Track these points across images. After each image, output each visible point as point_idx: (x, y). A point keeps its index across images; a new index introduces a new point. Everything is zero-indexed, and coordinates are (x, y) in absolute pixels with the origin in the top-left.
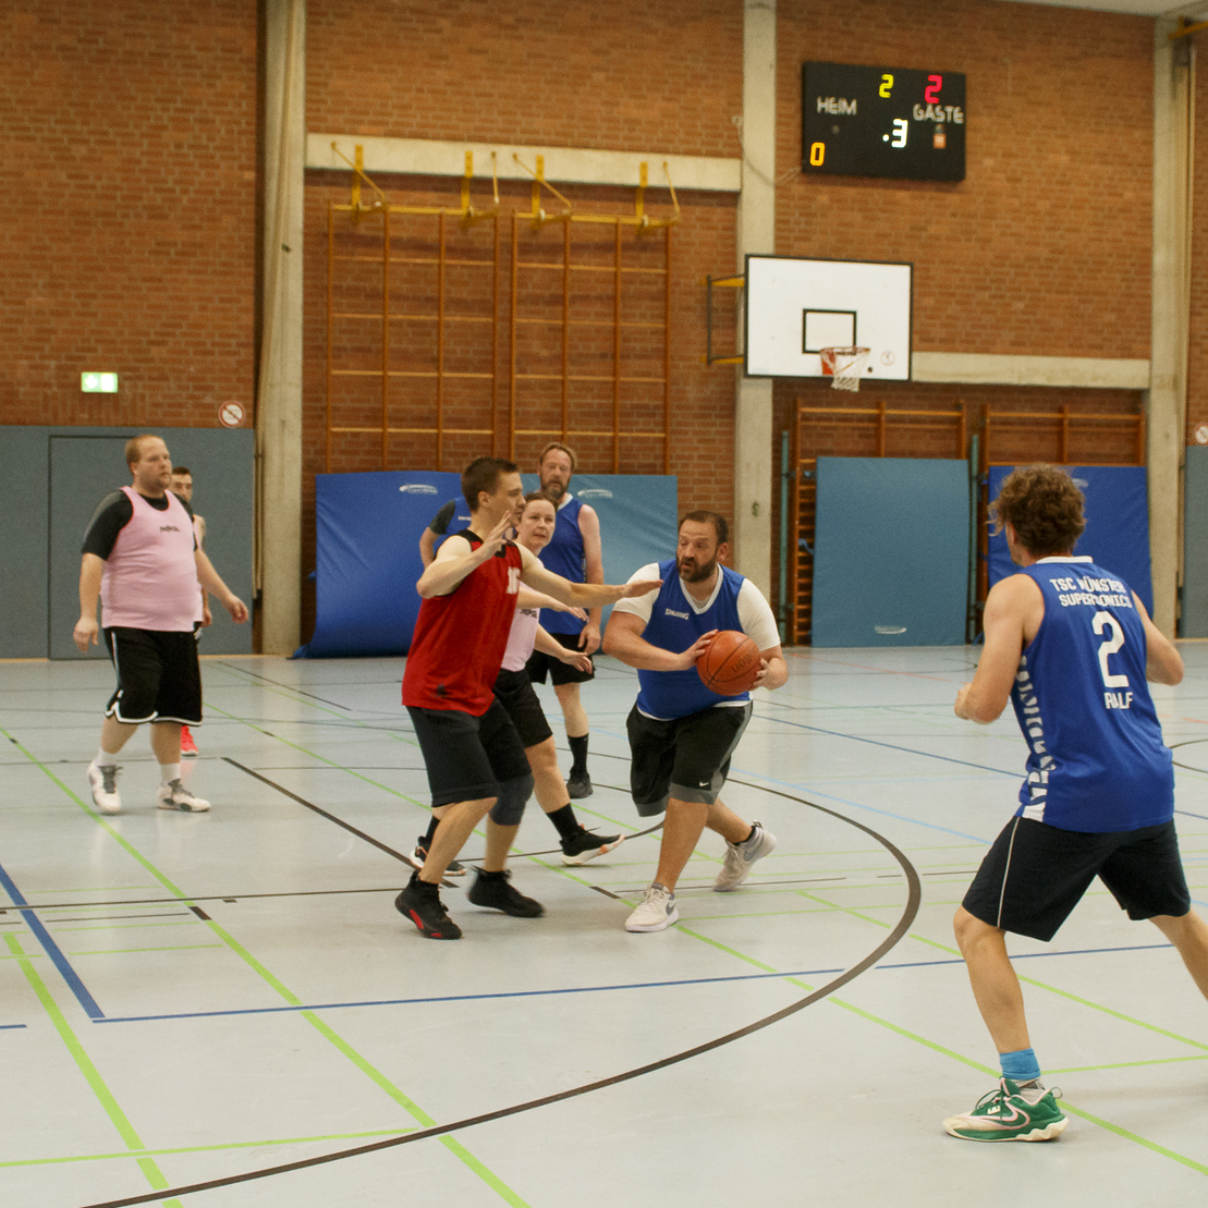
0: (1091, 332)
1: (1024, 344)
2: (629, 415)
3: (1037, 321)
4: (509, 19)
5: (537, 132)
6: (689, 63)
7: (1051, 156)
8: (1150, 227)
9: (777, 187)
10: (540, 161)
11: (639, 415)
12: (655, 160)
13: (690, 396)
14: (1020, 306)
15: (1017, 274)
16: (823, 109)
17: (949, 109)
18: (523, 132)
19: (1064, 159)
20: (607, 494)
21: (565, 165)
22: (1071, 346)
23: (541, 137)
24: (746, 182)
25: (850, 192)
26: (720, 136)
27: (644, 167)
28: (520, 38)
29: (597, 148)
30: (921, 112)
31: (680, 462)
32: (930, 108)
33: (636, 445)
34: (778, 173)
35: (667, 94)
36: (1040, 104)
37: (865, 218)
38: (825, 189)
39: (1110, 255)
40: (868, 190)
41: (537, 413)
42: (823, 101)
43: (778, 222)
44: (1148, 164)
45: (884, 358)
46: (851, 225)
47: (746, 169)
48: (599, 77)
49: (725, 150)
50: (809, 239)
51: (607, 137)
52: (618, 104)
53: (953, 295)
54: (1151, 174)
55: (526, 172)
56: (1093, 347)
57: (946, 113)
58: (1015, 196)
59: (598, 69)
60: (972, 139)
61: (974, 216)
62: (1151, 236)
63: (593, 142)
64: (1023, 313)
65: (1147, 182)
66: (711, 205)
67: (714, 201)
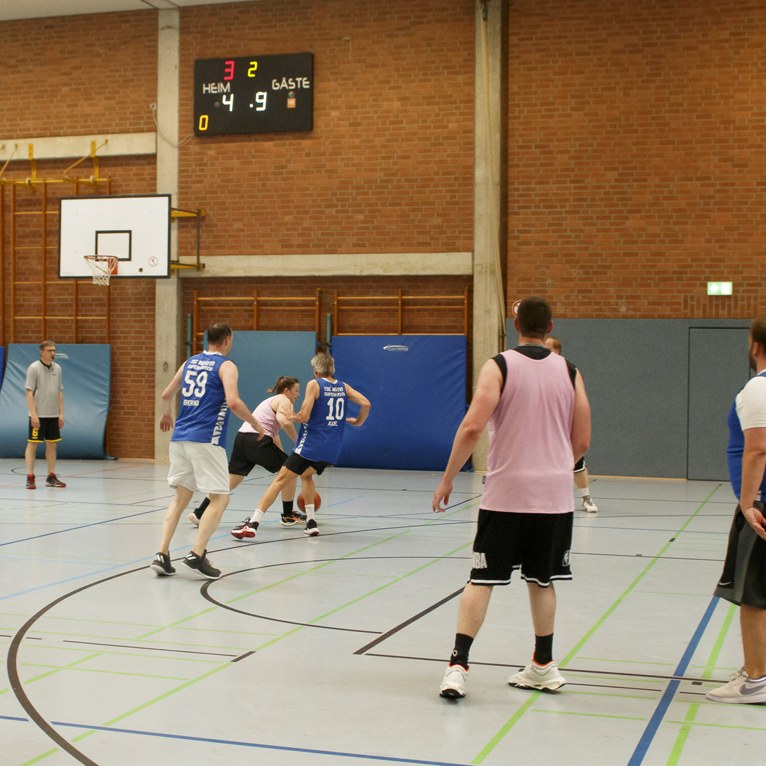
0: (420, 233)
1: (364, 245)
2: (90, 305)
3: (374, 228)
4: (12, 61)
5: (29, 129)
6: (122, 73)
7: (385, 104)
8: (473, 149)
9: (180, 148)
10: (31, 147)
11: (96, 305)
12: (100, 139)
13: (129, 292)
14: (361, 217)
15: (357, 194)
16: (207, 91)
17: (299, 79)
18: (21, 130)
19: (397, 105)
20: (65, 356)
21: (46, 148)
22: (402, 245)
23: (32, 132)
24: (159, 147)
25: (231, 147)
26: (142, 118)
27: (93, 144)
28: (19, 72)
29: (65, 135)
30: (277, 84)
31: (122, 335)
32: (284, 80)
33: (94, 325)
34: (180, 138)
35: (108, 95)
36: (377, 66)
37: (242, 163)
38: (213, 146)
39: (437, 173)
40: (245, 144)
41: (35, 306)
42: (207, 86)
43: (180, 171)
44: (470, 100)
45: (151, 261)
46: (232, 169)
47: (159, 139)
48: (66, 89)
49: (145, 127)
50: (201, 182)
51: (71, 127)
52: (77, 106)
53: (307, 212)
54: (473, 107)
55: (23, 155)
56: (423, 244)
57: (296, 82)
58: (357, 136)
59: (65, 85)
60: (320, 98)
61: (323, 154)
62: (473, 155)
63: (62, 131)
64: (362, 222)
65: (470, 115)
66: (144, 165)
67: (144, 162)
